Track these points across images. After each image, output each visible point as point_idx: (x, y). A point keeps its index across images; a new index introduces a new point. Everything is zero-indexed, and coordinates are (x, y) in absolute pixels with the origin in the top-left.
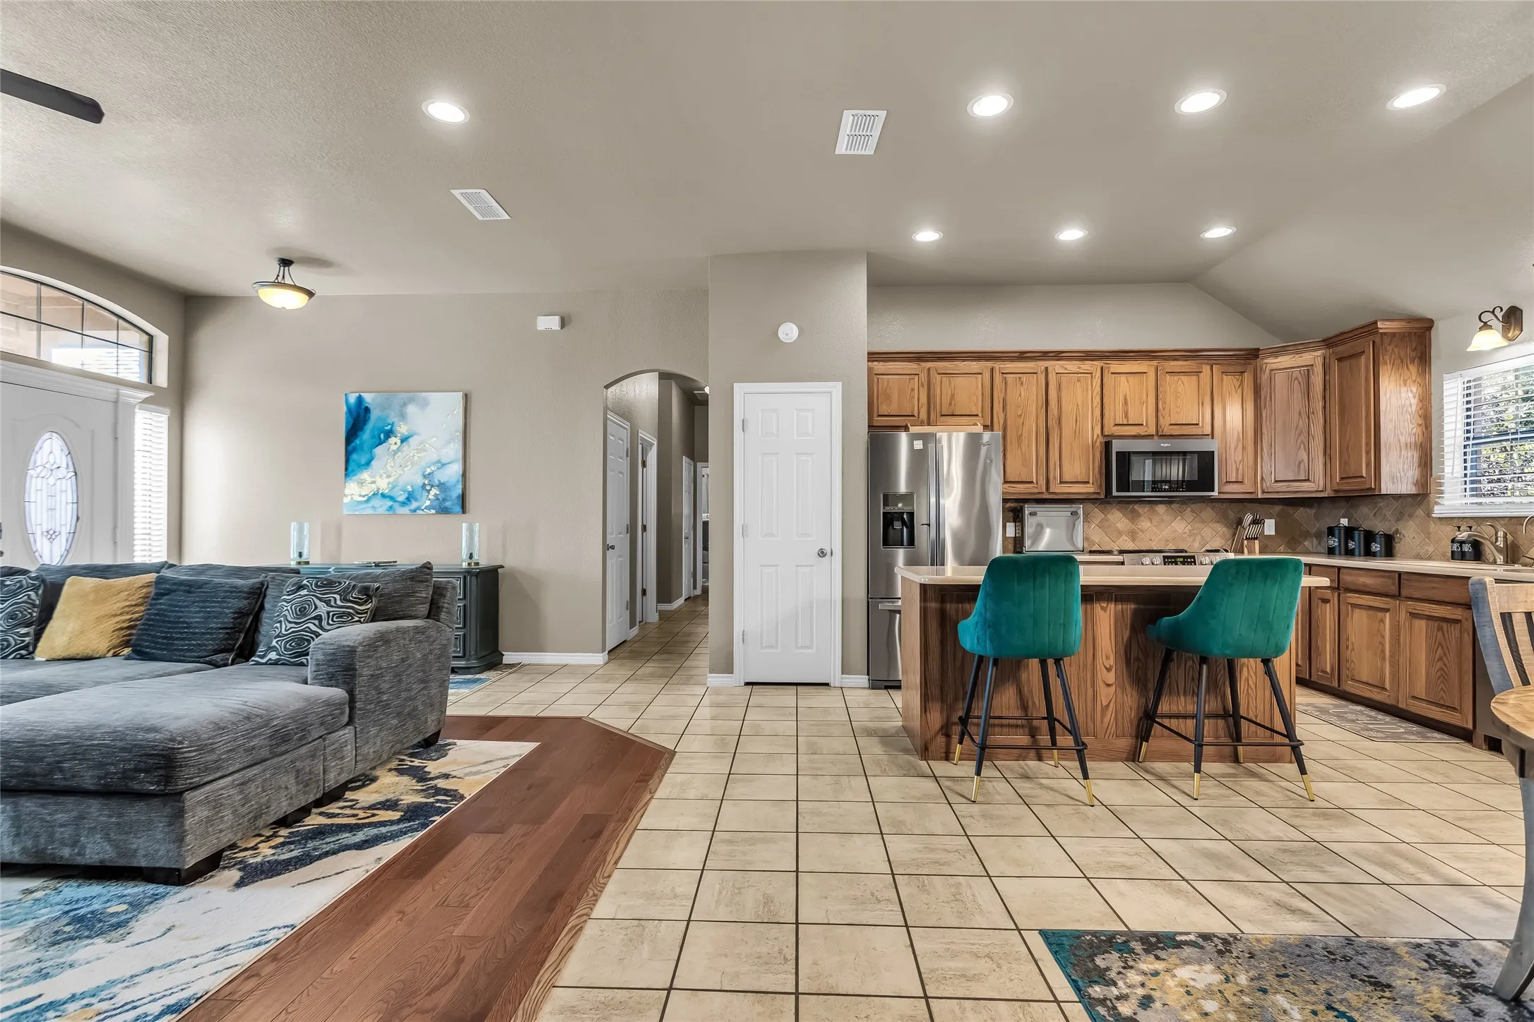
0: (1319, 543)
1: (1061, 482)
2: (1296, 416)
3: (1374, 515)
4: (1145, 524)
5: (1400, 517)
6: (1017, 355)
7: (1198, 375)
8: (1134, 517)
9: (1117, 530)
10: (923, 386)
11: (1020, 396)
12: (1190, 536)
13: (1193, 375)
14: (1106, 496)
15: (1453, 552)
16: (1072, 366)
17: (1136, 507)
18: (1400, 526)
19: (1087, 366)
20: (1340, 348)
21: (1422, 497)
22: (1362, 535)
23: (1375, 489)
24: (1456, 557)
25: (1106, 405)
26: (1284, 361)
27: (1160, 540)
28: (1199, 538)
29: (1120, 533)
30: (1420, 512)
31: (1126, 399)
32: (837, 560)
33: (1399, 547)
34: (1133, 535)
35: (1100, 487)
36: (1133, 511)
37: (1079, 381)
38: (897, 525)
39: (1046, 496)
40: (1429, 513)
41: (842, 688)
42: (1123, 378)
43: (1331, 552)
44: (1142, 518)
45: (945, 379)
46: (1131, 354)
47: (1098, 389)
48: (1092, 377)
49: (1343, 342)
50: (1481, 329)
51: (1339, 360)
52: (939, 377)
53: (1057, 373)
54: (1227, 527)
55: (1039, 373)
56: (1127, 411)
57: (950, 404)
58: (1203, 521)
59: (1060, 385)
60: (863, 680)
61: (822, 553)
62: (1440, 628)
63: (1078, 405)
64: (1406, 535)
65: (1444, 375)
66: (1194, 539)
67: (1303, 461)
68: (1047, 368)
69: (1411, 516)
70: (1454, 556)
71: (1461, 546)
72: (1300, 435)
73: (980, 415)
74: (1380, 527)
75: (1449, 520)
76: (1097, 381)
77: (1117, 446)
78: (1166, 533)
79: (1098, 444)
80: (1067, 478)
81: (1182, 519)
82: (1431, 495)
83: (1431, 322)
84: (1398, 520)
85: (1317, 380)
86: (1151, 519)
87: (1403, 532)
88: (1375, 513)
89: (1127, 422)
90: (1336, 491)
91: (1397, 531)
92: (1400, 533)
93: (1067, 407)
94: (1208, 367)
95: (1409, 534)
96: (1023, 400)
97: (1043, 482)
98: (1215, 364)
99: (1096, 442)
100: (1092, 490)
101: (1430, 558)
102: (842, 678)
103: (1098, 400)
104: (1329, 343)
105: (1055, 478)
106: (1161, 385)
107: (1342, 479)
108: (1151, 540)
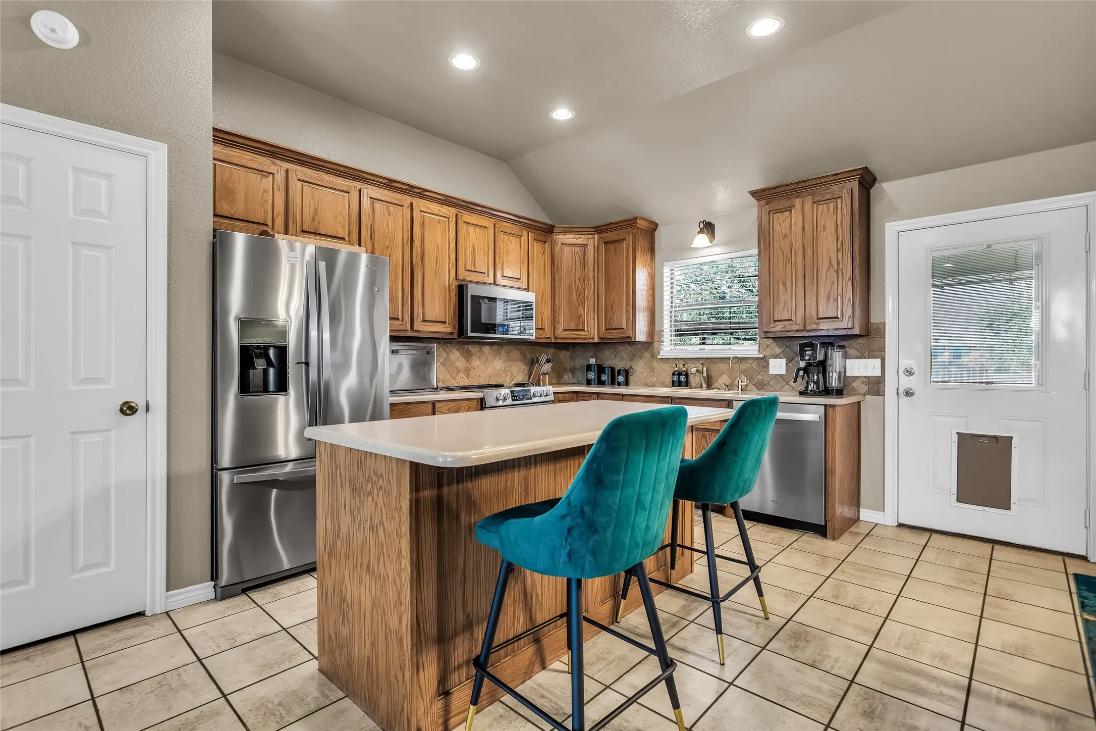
0: (573, 376)
1: (424, 321)
2: (578, 281)
3: (615, 356)
4: (476, 362)
5: (633, 357)
6: (385, 181)
7: (520, 238)
8: (468, 356)
9: (456, 368)
10: (279, 190)
11: (388, 226)
12: (504, 372)
13: (518, 238)
14: (459, 337)
15: (673, 381)
16: (434, 207)
17: (470, 347)
18: (633, 364)
19: (445, 210)
20: (604, 235)
21: (648, 345)
22: (610, 370)
23: (631, 338)
24: (675, 385)
25: (459, 251)
26: (570, 238)
27: (486, 376)
28: (509, 374)
29: (458, 371)
30: (647, 355)
31: (474, 248)
32: (159, 418)
33: (632, 378)
34: (467, 372)
35: (454, 327)
36: (468, 351)
37: (439, 222)
38: (260, 364)
39: (409, 334)
40: (653, 356)
41: (167, 613)
42: (472, 229)
43: (589, 383)
44: (474, 357)
45: (307, 189)
46: (478, 208)
47: (453, 235)
48: (449, 221)
49: (608, 230)
50: (699, 233)
51: (606, 243)
52: (299, 184)
53: (421, 211)
54: (526, 365)
55: (405, 206)
56: (475, 259)
57: (313, 220)
58: (512, 360)
59: (423, 223)
60: (206, 589)
61: (128, 409)
62: (704, 436)
63: (438, 247)
64: (637, 370)
65: (664, 263)
66: (507, 375)
67: (581, 315)
68: (412, 203)
69: (641, 357)
70: (673, 384)
71: (679, 377)
72: (579, 295)
73: (347, 239)
74: (619, 365)
75: (667, 360)
76: (453, 226)
77: (473, 290)
78: (490, 370)
79: (453, 287)
80: (429, 317)
81: (500, 358)
82: (655, 343)
83: (657, 225)
84: (632, 360)
85: (590, 255)
86: (480, 359)
87: (636, 368)
88: (615, 355)
89: (475, 269)
90: (601, 338)
91: (631, 367)
92: (633, 369)
93: (429, 246)
94: (527, 233)
95: (640, 369)
96: (390, 230)
97: (407, 319)
98: (531, 232)
99: (452, 284)
100: (448, 330)
101: (653, 386)
102: (167, 598)
103: (453, 245)
104: (599, 230)
105: (418, 316)
106: (498, 241)
107: (607, 329)
108: (479, 376)
